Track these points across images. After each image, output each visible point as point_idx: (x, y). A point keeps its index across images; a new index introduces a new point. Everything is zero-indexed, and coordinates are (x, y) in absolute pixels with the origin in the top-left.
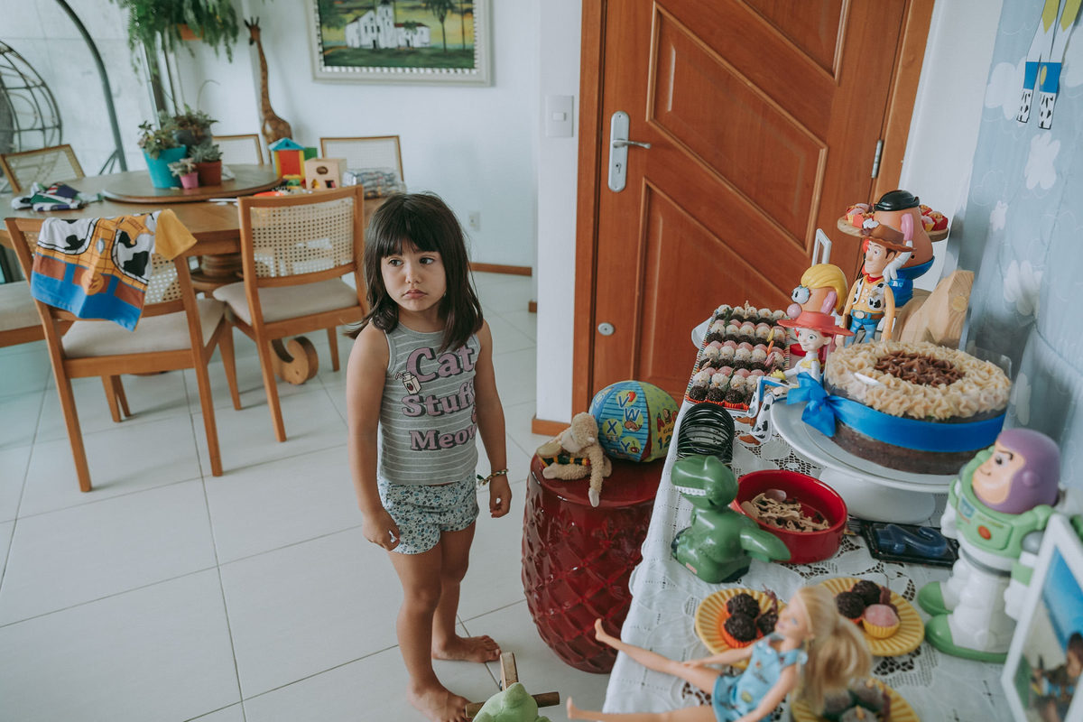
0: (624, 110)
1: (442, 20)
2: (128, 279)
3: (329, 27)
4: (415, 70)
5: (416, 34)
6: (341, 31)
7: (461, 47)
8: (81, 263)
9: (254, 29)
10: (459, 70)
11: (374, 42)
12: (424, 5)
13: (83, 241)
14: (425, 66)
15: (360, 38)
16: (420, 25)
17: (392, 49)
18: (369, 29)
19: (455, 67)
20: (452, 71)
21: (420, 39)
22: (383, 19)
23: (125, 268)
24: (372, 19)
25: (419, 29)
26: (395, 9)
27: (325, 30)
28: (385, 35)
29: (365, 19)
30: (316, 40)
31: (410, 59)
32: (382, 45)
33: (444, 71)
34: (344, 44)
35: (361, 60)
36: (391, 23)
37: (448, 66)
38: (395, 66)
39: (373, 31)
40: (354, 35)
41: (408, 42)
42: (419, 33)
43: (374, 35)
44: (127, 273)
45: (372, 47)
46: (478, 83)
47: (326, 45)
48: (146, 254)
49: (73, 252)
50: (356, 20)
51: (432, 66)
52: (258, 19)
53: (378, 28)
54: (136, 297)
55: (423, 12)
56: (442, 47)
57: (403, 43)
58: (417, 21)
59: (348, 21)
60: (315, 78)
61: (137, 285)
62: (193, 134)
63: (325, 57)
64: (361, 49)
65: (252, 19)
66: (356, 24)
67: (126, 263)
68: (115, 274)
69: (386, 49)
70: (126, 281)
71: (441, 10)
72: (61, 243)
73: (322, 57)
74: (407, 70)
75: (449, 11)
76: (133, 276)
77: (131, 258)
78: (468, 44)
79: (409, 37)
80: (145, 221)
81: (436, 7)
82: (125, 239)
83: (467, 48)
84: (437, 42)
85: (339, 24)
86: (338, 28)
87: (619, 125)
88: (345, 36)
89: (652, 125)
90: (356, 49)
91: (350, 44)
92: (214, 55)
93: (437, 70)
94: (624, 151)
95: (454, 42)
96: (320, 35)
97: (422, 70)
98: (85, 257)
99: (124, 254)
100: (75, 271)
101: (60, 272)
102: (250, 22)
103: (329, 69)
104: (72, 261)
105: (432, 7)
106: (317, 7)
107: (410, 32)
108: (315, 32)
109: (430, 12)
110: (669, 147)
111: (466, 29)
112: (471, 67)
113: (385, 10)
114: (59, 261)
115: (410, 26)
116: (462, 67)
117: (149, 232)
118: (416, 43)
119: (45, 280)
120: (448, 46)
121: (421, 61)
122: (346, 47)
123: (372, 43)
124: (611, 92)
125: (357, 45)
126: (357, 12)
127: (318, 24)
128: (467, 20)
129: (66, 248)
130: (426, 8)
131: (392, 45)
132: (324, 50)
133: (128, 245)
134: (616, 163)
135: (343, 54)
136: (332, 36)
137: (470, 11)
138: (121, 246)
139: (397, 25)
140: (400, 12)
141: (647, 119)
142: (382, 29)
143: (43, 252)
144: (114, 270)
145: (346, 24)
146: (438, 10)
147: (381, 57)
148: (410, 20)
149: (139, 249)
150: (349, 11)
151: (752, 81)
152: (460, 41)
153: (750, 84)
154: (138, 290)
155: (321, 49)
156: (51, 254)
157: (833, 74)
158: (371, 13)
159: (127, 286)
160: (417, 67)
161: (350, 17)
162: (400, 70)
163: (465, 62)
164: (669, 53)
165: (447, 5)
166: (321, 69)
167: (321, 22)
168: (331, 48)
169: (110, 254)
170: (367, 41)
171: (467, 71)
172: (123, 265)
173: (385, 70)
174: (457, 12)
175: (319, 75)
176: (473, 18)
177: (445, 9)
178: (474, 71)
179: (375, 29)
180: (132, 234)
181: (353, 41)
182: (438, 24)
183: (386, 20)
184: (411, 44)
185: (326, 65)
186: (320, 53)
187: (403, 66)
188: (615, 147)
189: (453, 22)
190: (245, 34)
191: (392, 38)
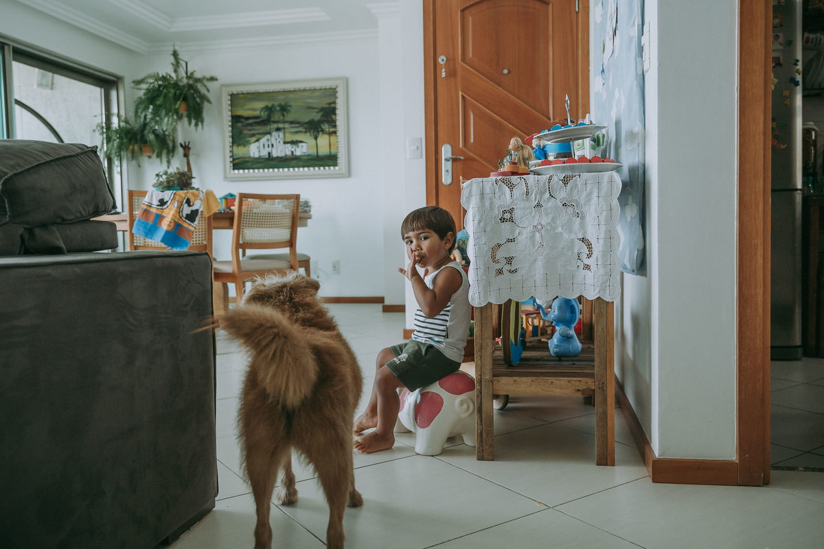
0: (448, 143)
1: (316, 138)
2: (186, 224)
3: (238, 146)
4: (296, 169)
5: (298, 147)
6: (246, 148)
7: (328, 154)
8: (164, 214)
9: (186, 148)
10: (327, 168)
11: (269, 153)
12: (304, 130)
13: (167, 202)
14: (303, 167)
15: (259, 151)
16: (301, 142)
17: (281, 158)
18: (266, 146)
19: (324, 166)
20: (322, 168)
21: (300, 151)
22: (276, 139)
23: (186, 218)
24: (268, 140)
25: (300, 144)
26: (284, 133)
27: (235, 148)
28: (277, 149)
29: (264, 140)
30: (228, 154)
31: (294, 162)
32: (275, 155)
33: (317, 168)
34: (248, 156)
35: (259, 165)
36: (282, 142)
37: (319, 166)
38: (283, 168)
39: (269, 147)
40: (255, 150)
41: (292, 152)
42: (300, 147)
43: (270, 150)
44: (187, 221)
45: (267, 157)
46: (341, 176)
47: (234, 157)
48: (197, 210)
49: (161, 207)
50: (257, 141)
51: (308, 166)
52: (189, 143)
53: (272, 145)
54: (189, 234)
55: (303, 134)
56: (315, 154)
57: (289, 153)
58: (299, 139)
59: (252, 141)
60: (226, 178)
61: (190, 228)
62: (185, 181)
63: (234, 164)
64: (260, 158)
65: (185, 143)
66: (257, 144)
67: (187, 215)
68: (179, 222)
69: (277, 157)
70: (185, 225)
71: (315, 133)
72: (155, 202)
73: (232, 165)
74: (291, 169)
75: (321, 133)
76: (189, 222)
77: (189, 213)
78: (333, 151)
79: (293, 150)
80: (199, 194)
81: (312, 131)
82: (188, 202)
83: (332, 154)
84: (313, 152)
85: (246, 144)
86: (245, 146)
87: (446, 151)
88: (249, 151)
89: (464, 149)
90: (256, 159)
91: (252, 155)
92: (160, 163)
93: (312, 169)
94: (450, 163)
95: (324, 151)
96: (232, 151)
97: (301, 169)
98: (166, 211)
99: (187, 210)
100: (160, 218)
101: (152, 218)
102: (183, 145)
103: (236, 171)
104: (159, 212)
105: (310, 132)
106: (231, 134)
107: (294, 146)
108: (228, 149)
109: (308, 134)
110: (473, 160)
111: (332, 143)
112: (335, 165)
113: (277, 134)
114: (152, 213)
115: (293, 143)
116: (329, 166)
117: (200, 199)
118: (298, 152)
119: (143, 223)
120: (319, 154)
121: (301, 163)
122: (250, 157)
123: (267, 154)
124: (441, 135)
125: (257, 156)
126: (258, 136)
127: (231, 144)
128: (333, 138)
129: (158, 205)
130: (306, 132)
131: (282, 155)
132: (234, 160)
133: (189, 206)
134: (446, 169)
135: (247, 162)
136: (240, 151)
137: (335, 133)
138: (186, 205)
139: (285, 143)
140: (287, 135)
141: (461, 146)
142: (275, 146)
143: (145, 207)
144: (179, 219)
145: (250, 144)
146: (313, 133)
147: (273, 163)
148: (294, 140)
149: (194, 208)
150: (253, 135)
151: (511, 124)
152: (328, 151)
153: (511, 126)
154: (190, 231)
155: (231, 160)
156: (148, 208)
157: (550, 119)
158: (268, 136)
159: (185, 228)
160: (298, 167)
161: (254, 139)
162: (286, 170)
163: (331, 162)
164: (469, 115)
165: (320, 129)
166: (230, 172)
167: (233, 143)
168: (239, 158)
169: (180, 210)
170: (264, 153)
171: (332, 168)
172: (185, 216)
173: (276, 170)
174: (326, 133)
175: (228, 176)
176: (337, 136)
177: (318, 132)
178: (337, 168)
179: (270, 146)
180: (192, 200)
181: (254, 153)
182: (314, 141)
183: (278, 140)
184: (294, 154)
185: (234, 169)
186: (231, 162)
187: (288, 167)
188: (446, 160)
189: (323, 140)
190: (180, 151)
191: (281, 150)
